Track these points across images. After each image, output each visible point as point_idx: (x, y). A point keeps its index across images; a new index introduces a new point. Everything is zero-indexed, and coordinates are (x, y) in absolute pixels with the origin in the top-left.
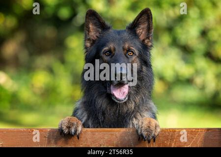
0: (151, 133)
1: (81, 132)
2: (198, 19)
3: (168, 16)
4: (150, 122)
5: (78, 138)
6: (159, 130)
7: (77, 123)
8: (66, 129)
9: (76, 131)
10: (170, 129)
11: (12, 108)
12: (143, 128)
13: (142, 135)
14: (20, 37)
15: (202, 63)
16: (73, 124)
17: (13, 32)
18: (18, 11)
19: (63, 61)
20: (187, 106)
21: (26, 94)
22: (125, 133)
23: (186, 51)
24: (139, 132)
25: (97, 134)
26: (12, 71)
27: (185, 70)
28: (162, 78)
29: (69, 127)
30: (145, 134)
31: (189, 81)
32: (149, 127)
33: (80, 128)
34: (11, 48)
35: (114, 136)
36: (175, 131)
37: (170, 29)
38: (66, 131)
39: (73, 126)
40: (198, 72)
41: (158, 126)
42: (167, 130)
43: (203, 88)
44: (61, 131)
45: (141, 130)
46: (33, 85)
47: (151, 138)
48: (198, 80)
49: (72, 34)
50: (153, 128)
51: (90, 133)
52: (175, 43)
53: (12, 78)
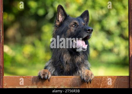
0: (89, 78)
1: (50, 77)
2: (115, 15)
3: (99, 14)
4: (88, 72)
5: (49, 81)
6: (93, 77)
7: (48, 72)
8: (42, 76)
9: (48, 77)
10: (99, 76)
11: (12, 66)
12: (84, 75)
13: (84, 79)
14: (17, 26)
15: (118, 40)
16: (46, 73)
17: (12, 23)
18: (15, 11)
19: (40, 39)
20: (109, 64)
21: (19, 58)
22: (75, 78)
23: (109, 34)
24: (82, 77)
25: (59, 79)
26: (12, 45)
27: (108, 44)
28: (95, 49)
29: (44, 75)
30: (85, 78)
31: (110, 51)
32: (88, 75)
33: (50, 76)
34: (11, 32)
35: (69, 81)
36: (102, 78)
37: (100, 21)
38: (42, 77)
39: (46, 74)
40: (115, 45)
41: (93, 75)
42: (98, 77)
43: (118, 54)
44: (39, 77)
45: (83, 77)
46: (23, 53)
47: (88, 81)
48: (116, 50)
49: (45, 24)
50: (90, 75)
51: (55, 78)
52: (103, 29)
53: (12, 49)
